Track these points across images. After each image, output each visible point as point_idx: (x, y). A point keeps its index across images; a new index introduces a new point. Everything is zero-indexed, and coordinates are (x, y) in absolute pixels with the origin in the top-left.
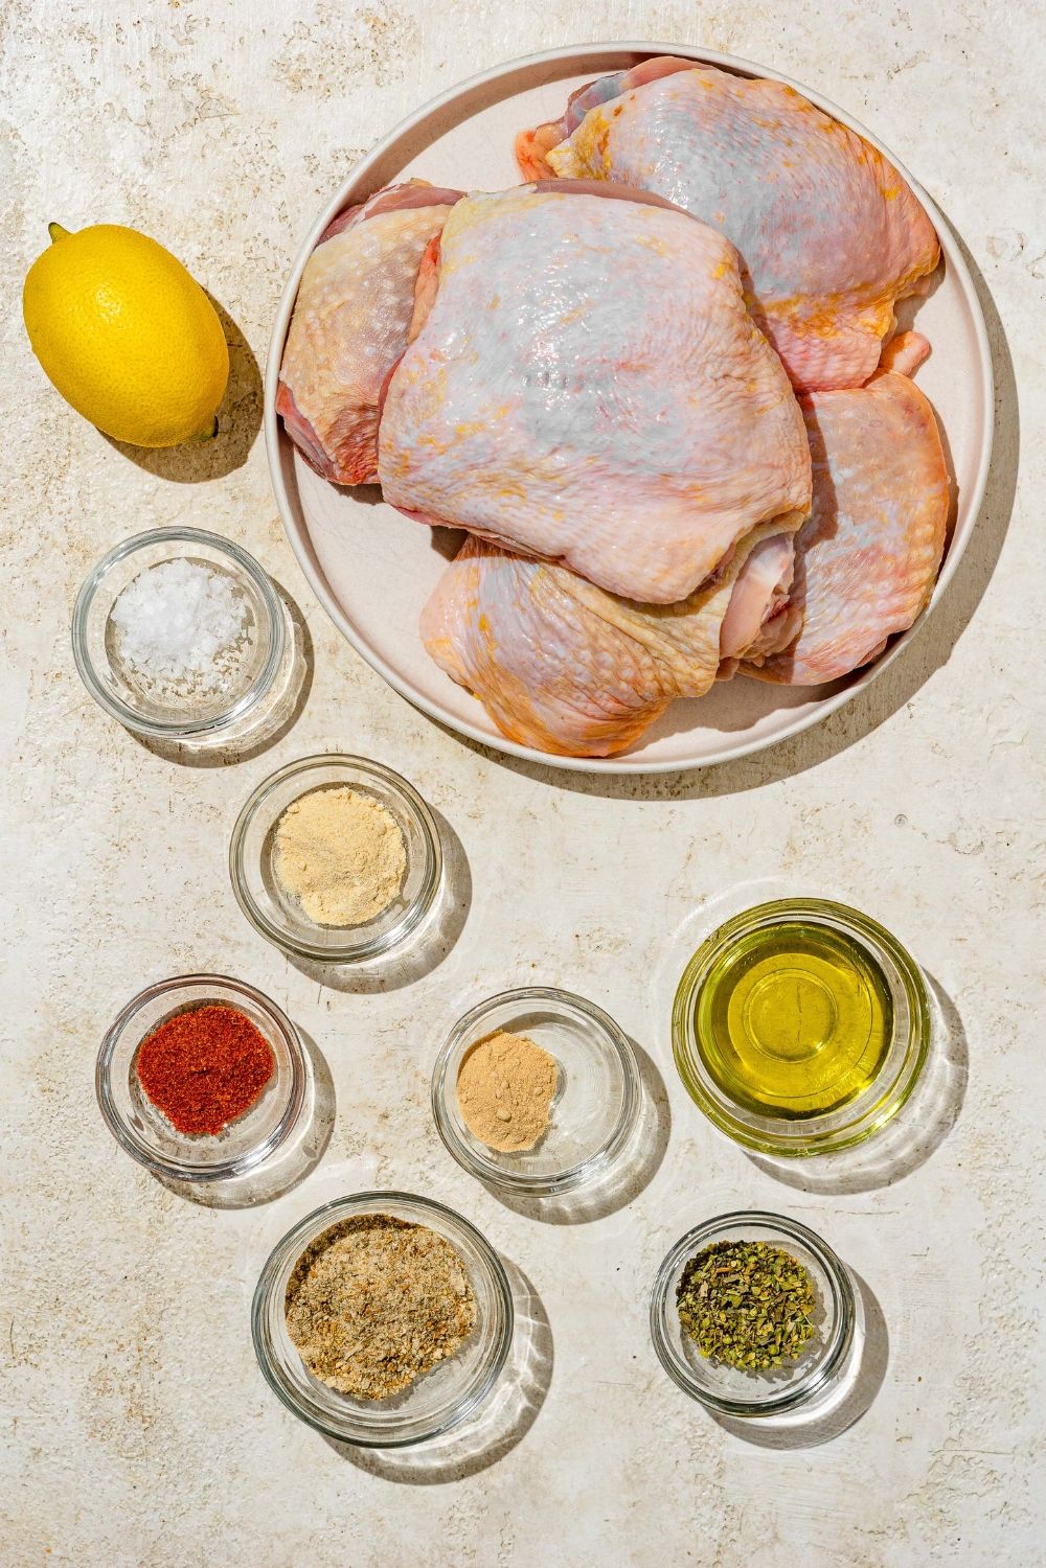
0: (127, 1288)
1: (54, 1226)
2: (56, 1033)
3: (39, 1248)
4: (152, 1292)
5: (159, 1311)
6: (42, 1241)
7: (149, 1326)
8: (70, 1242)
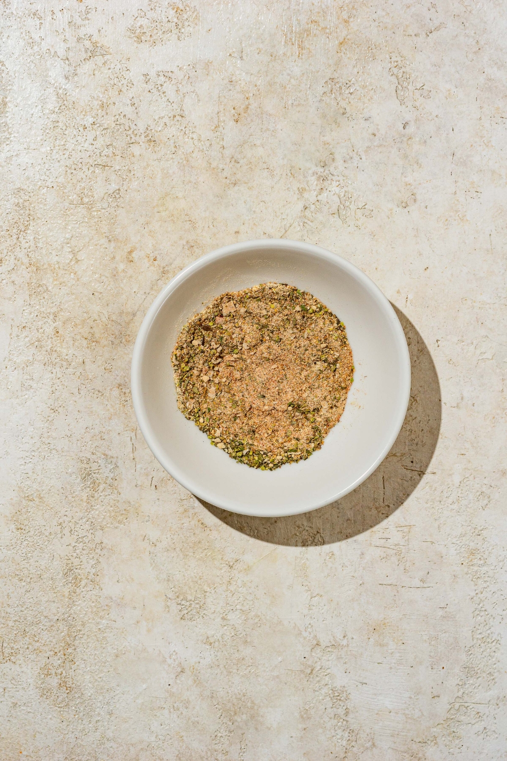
0: (58, 625)
1: (23, 594)
2: (24, 501)
3: (16, 606)
4: (70, 626)
5: (74, 636)
6: (17, 602)
7: (69, 643)
8: (31, 603)
